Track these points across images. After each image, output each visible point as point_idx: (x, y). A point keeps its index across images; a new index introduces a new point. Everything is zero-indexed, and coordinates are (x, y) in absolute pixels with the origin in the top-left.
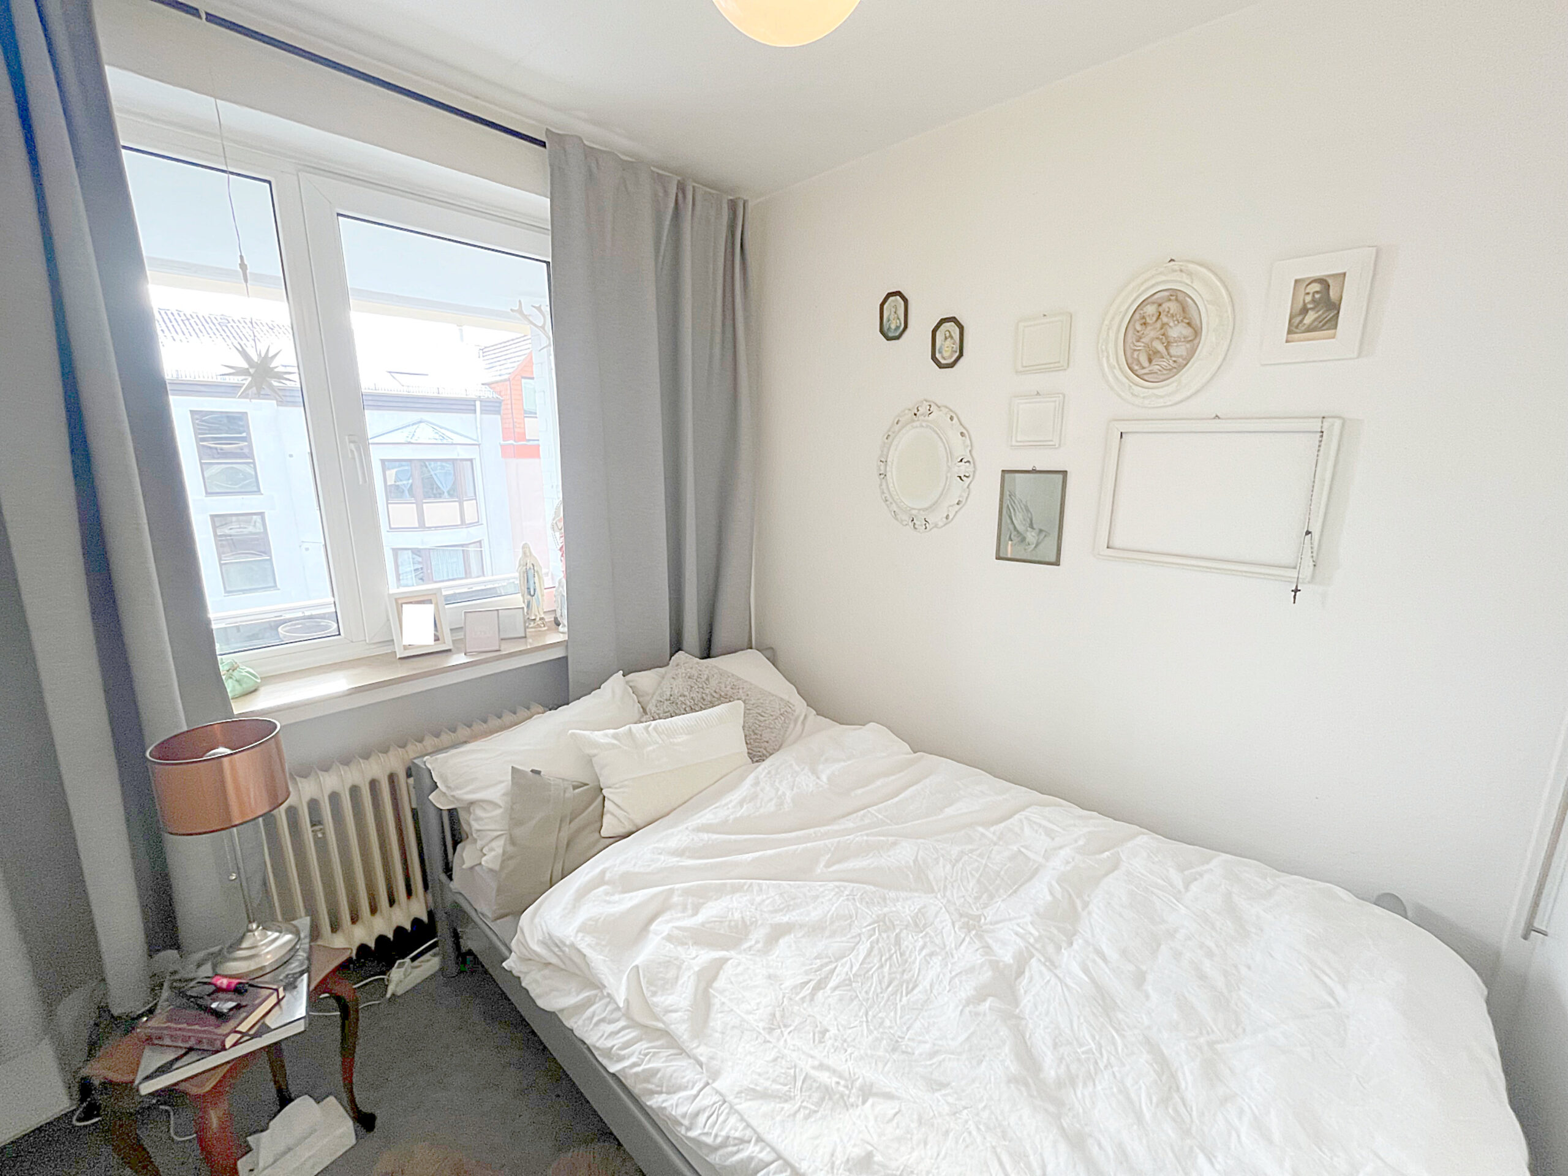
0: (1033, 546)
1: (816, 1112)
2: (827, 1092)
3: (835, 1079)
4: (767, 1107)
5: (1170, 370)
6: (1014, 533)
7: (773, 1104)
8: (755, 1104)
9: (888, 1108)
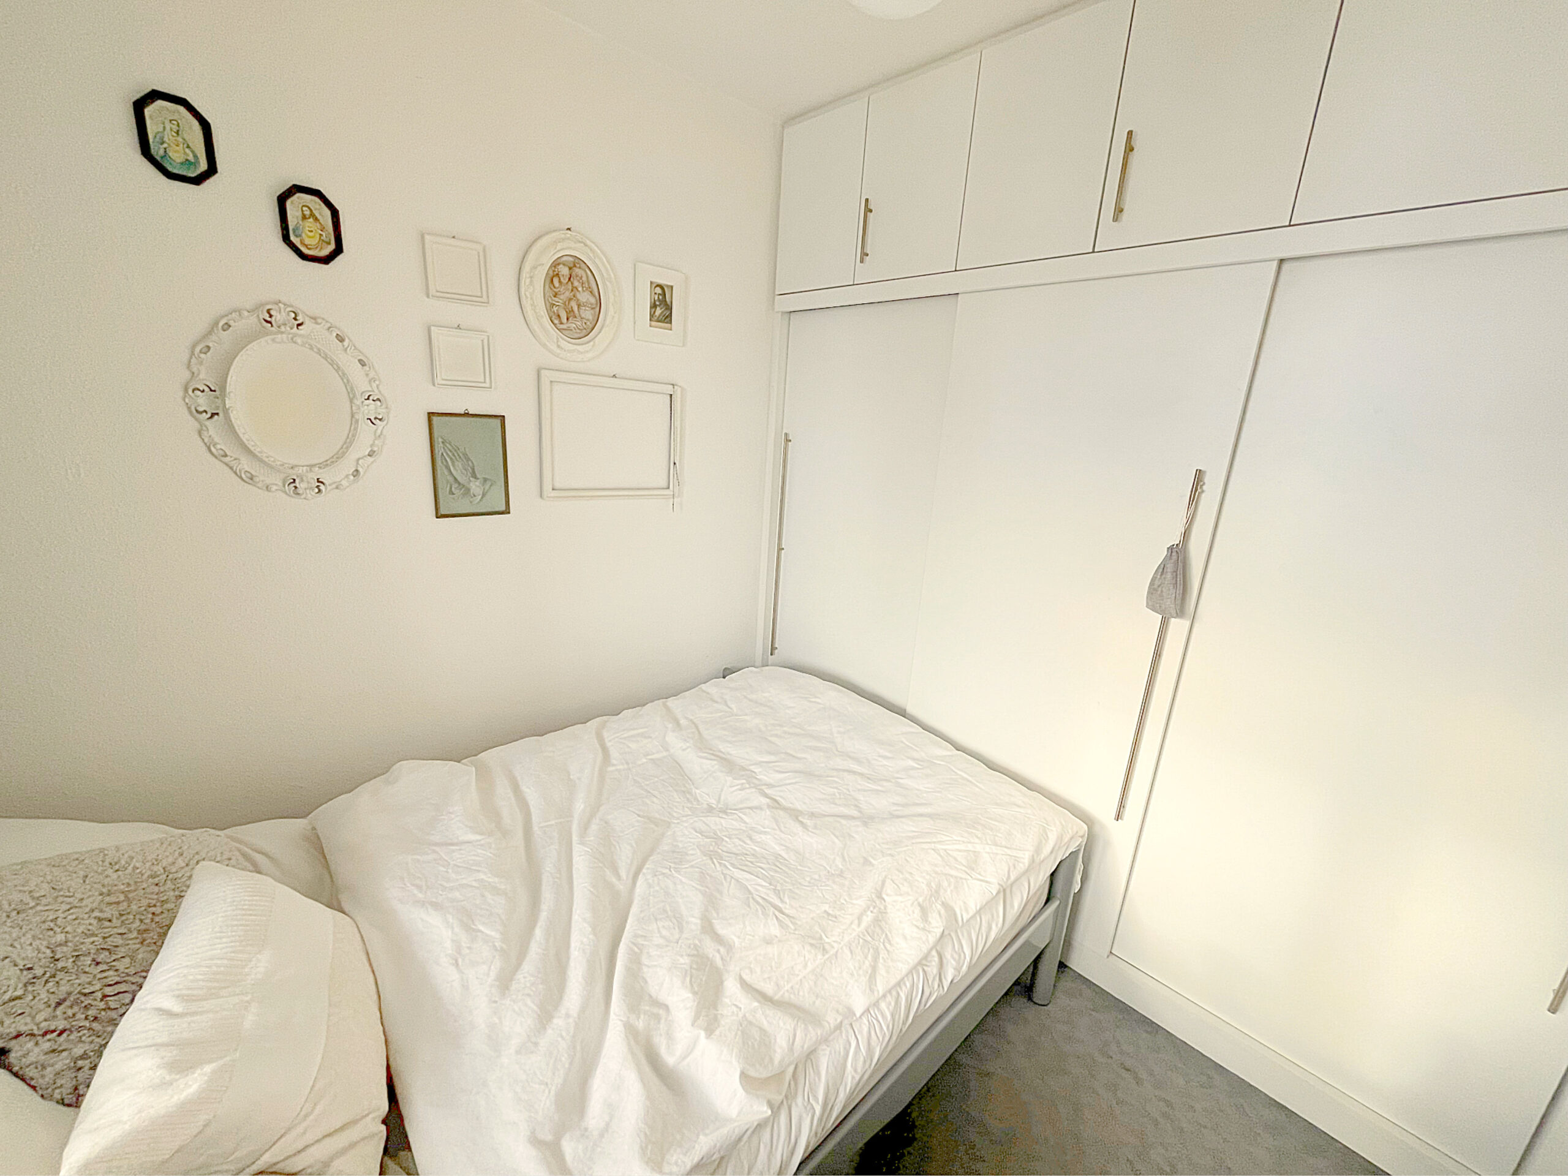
0: (480, 497)
1: (886, 934)
2: (877, 921)
3: (869, 913)
4: (882, 970)
5: (581, 330)
6: (455, 486)
7: (880, 965)
8: (879, 979)
9: (889, 887)
